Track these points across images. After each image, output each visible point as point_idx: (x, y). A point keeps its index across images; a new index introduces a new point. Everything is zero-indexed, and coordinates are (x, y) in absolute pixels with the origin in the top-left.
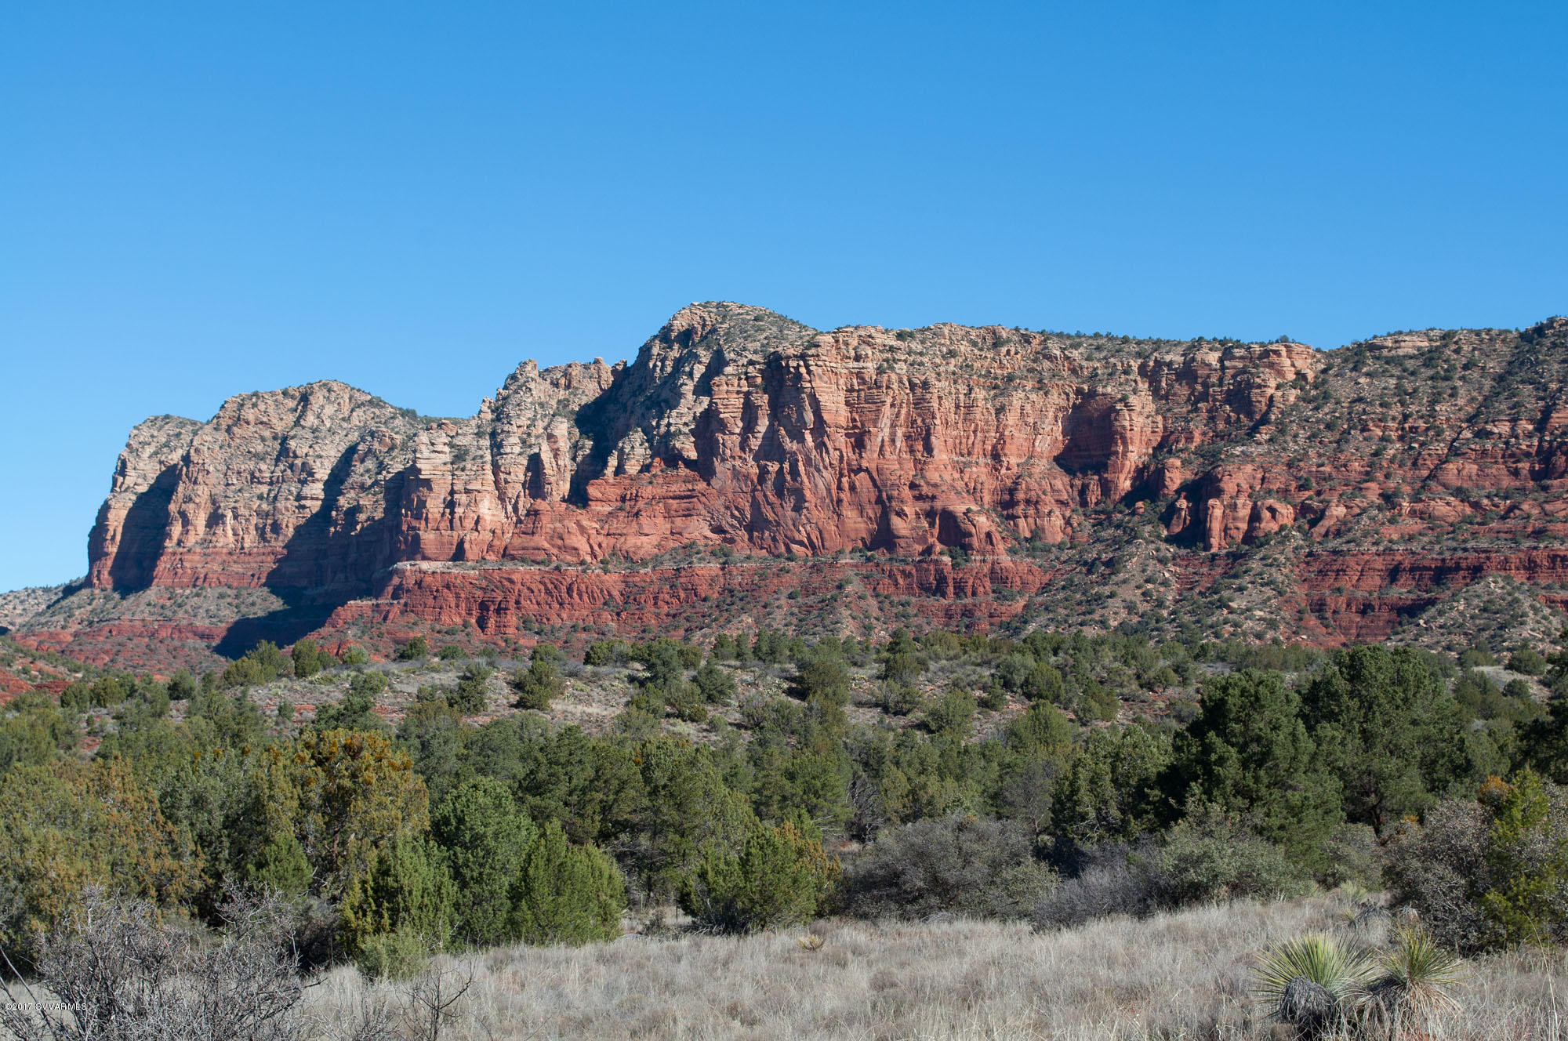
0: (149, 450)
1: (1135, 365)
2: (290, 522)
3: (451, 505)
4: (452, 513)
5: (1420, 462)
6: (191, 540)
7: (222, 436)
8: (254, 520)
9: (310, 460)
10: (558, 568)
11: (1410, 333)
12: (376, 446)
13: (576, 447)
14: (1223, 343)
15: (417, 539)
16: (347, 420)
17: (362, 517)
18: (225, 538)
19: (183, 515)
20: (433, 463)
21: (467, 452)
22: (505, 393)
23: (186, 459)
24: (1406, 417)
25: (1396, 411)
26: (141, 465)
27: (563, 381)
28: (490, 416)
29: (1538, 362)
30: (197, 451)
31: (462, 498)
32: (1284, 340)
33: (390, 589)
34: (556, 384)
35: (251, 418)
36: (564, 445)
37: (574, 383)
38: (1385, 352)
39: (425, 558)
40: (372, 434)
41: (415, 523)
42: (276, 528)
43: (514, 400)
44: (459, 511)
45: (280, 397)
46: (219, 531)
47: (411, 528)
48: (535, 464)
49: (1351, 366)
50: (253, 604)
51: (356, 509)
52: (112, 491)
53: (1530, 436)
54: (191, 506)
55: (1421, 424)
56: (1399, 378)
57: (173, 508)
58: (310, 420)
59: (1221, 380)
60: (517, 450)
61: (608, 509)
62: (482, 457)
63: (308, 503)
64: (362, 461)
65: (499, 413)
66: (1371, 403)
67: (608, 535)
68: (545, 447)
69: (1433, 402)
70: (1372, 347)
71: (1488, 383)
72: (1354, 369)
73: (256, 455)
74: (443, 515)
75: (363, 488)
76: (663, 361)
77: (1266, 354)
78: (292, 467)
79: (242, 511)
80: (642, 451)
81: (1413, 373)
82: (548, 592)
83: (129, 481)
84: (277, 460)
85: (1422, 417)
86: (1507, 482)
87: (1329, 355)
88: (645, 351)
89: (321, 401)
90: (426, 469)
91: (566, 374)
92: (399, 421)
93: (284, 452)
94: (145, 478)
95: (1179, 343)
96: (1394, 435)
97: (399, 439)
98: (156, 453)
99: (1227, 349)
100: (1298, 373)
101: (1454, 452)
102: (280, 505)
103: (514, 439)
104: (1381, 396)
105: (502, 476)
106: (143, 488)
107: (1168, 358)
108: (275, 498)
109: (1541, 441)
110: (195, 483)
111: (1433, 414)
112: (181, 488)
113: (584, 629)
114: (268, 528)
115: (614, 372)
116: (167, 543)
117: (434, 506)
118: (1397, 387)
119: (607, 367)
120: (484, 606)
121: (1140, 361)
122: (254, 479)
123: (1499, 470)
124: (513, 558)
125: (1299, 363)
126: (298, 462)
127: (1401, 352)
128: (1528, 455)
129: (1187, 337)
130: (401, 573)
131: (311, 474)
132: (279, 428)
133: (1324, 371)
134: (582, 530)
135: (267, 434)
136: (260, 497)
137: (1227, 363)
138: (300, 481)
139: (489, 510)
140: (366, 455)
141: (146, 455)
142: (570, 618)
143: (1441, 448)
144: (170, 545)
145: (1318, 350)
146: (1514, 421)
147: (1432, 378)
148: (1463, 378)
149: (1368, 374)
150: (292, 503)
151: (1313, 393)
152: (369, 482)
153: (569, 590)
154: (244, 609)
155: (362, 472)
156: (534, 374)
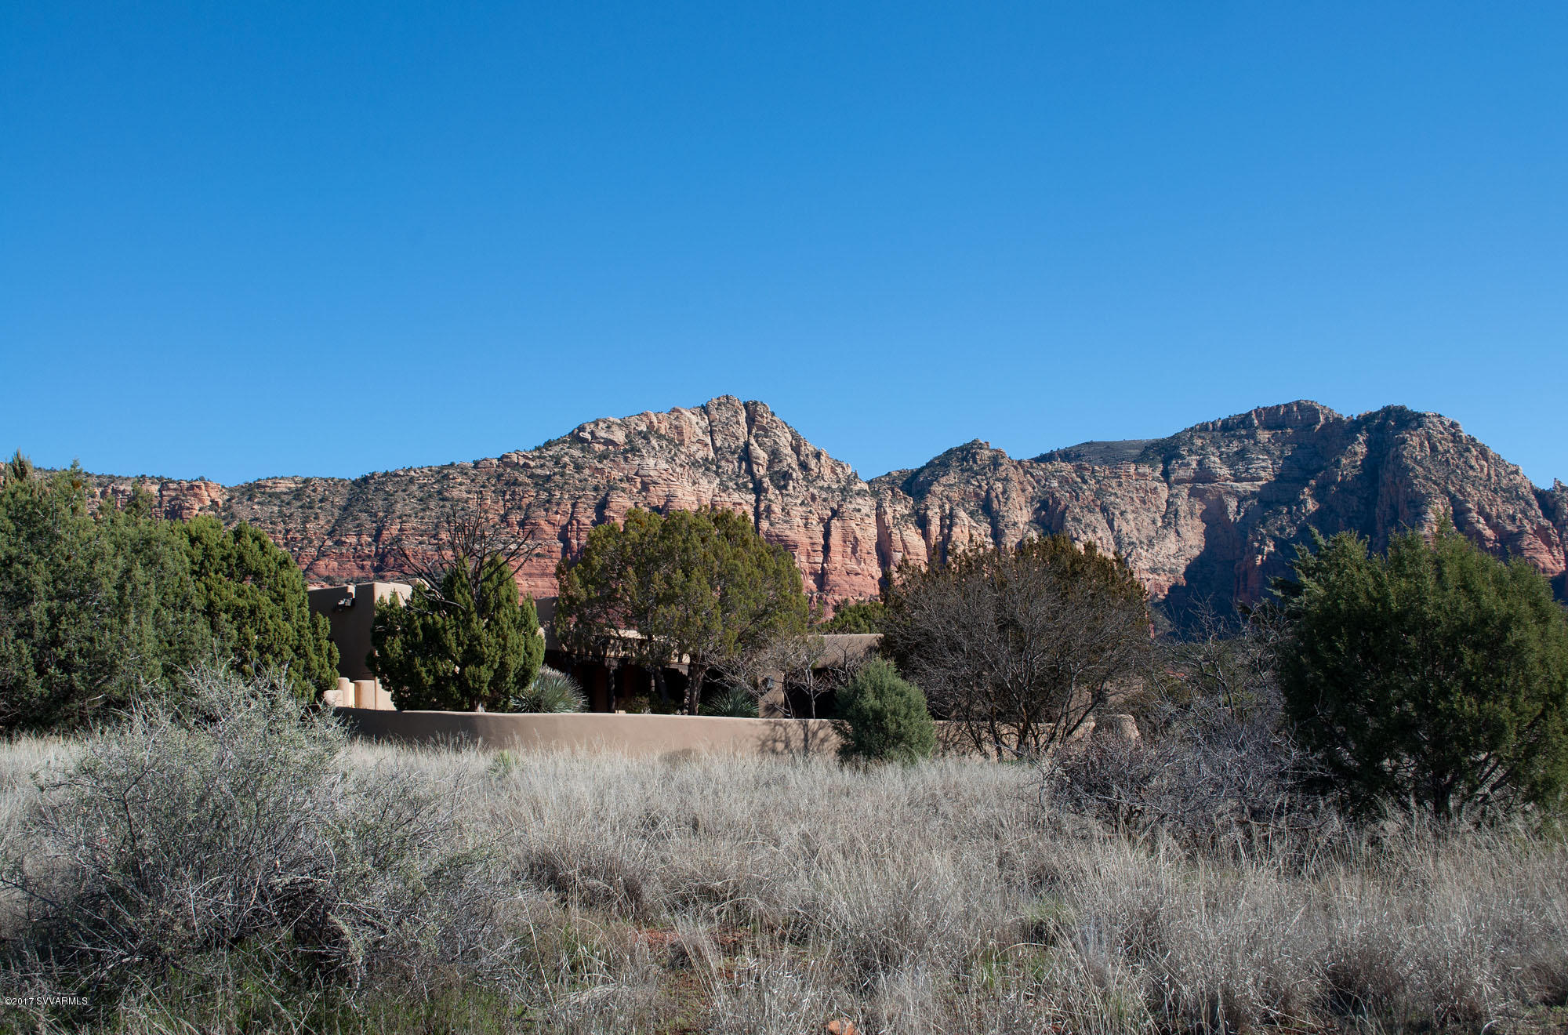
1: (98, 491)
5: (301, 559)
11: (282, 478)
14: (160, 479)
24: (288, 531)
25: (281, 527)
29: (368, 500)
32: (202, 479)
38: (268, 490)
49: (247, 497)
53: (370, 544)
55: (298, 535)
56: (280, 506)
59: (160, 503)
66: (264, 521)
69: (304, 523)
70: (259, 486)
71: (337, 512)
72: (249, 499)
77: (192, 487)
81: (288, 504)
85: (298, 531)
86: (357, 573)
87: (231, 490)
95: (128, 478)
96: (281, 542)
99: (164, 484)
100: (212, 501)
101: (322, 554)
104: (270, 517)
107: (122, 488)
109: (377, 548)
111: (305, 529)
118: (280, 512)
121: (101, 489)
123: (351, 565)
125: (213, 495)
127: (278, 490)
128: (369, 556)
129: (134, 472)
133: (229, 500)
137: (164, 493)
143: (313, 551)
145: (223, 487)
146: (359, 535)
147: (301, 507)
148: (320, 508)
149: (259, 503)
151: (223, 514)
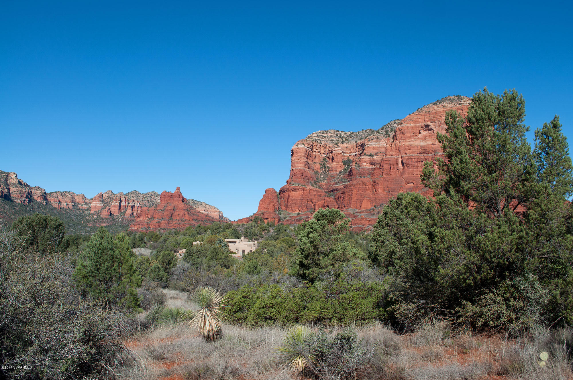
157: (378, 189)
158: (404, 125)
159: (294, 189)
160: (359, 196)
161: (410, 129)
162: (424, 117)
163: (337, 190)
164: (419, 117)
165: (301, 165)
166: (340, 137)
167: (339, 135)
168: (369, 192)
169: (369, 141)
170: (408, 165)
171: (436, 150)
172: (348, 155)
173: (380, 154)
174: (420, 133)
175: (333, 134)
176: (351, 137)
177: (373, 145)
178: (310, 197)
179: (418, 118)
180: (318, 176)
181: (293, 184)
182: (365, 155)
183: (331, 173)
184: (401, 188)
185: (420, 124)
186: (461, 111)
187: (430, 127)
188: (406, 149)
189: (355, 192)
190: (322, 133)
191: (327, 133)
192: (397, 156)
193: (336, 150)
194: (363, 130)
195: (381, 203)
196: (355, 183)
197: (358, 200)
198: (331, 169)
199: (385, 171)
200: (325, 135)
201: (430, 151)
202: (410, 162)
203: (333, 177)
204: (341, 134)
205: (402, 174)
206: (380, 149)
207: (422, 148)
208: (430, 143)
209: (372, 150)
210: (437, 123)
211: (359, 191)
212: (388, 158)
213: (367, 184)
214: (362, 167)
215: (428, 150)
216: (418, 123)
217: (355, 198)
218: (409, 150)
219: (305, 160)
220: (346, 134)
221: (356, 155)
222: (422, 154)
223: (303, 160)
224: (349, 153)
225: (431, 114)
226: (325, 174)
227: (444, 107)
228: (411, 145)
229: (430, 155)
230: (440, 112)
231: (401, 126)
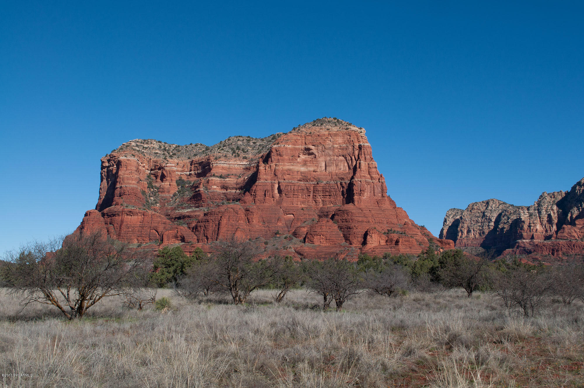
0: (451, 216)
2: (487, 231)
3: (530, 226)
4: (530, 228)
6: (464, 236)
7: (469, 212)
8: (478, 231)
9: (491, 217)
10: (570, 241)
12: (507, 213)
13: (558, 212)
15: (522, 235)
16: (498, 207)
17: (505, 230)
18: (472, 235)
19: (461, 231)
20: (524, 216)
21: (532, 214)
22: (540, 200)
23: (461, 218)
26: (450, 220)
27: (553, 196)
28: (537, 205)
30: (464, 216)
31: (533, 225)
33: (516, 246)
34: (551, 197)
35: (476, 208)
36: (555, 211)
37: (556, 197)
39: (524, 239)
40: (505, 211)
41: (521, 231)
42: (483, 233)
43: (542, 201)
44: (532, 228)
45: (482, 203)
46: (470, 234)
47: (520, 232)
48: (549, 216)
50: (480, 250)
51: (503, 228)
52: (443, 226)
54: (463, 228)
57: (459, 229)
58: (490, 208)
60: (545, 213)
61: (581, 226)
62: (536, 215)
63: (491, 227)
64: (503, 217)
65: (539, 204)
67: (581, 232)
68: (552, 212)
73: (477, 216)
74: (528, 229)
75: (505, 223)
76: (580, 190)
78: (486, 219)
79: (475, 229)
80: (577, 212)
82: (568, 246)
83: (447, 223)
84: (482, 218)
88: (574, 188)
89: (492, 204)
90: (523, 218)
91: (553, 195)
92: (510, 207)
93: (484, 215)
94: (451, 223)
97: (512, 211)
98: (453, 217)
102: (484, 228)
103: (544, 211)
105: (541, 219)
106: (450, 225)
108: (483, 226)
110: (464, 223)
112: (460, 225)
113: (578, 255)
114: (481, 233)
115: (565, 193)
116: (458, 237)
117: (526, 227)
119: (563, 192)
120: (553, 250)
122: (477, 222)
124: (558, 239)
126: (488, 218)
130: (518, 243)
131: (491, 220)
132: (482, 210)
134: (575, 232)
135: (479, 212)
136: (479, 226)
138: (488, 222)
139: (539, 227)
140: (504, 215)
141: (451, 217)
142: (574, 252)
144: (459, 237)
150: (487, 227)
152: (506, 222)
153: (574, 246)
154: (478, 252)
155: (504, 219)
156: (546, 195)
157: (252, 219)
158: (282, 146)
159: (130, 213)
160: (230, 226)
161: (289, 151)
162: (304, 139)
163: (189, 217)
164: (299, 138)
165: (134, 182)
166: (165, 149)
167: (163, 147)
168: (242, 222)
169: (216, 159)
170: (286, 193)
171: (318, 178)
172: (179, 173)
173: (232, 177)
174: (299, 157)
175: (156, 146)
176: (179, 151)
177: (222, 165)
178: (154, 225)
179: (297, 139)
180: (146, 198)
181: (127, 207)
182: (214, 175)
183: (161, 195)
184: (279, 220)
185: (300, 147)
186: (349, 137)
187: (311, 151)
188: (284, 174)
189: (224, 221)
190: (141, 143)
191: (147, 143)
192: (273, 181)
193: (169, 166)
194: (191, 144)
195: (257, 236)
196: (223, 210)
197: (228, 231)
198: (161, 190)
199: (258, 197)
200: (146, 146)
201: (312, 179)
202: (289, 189)
203: (166, 200)
204: (164, 146)
205: (279, 202)
206: (231, 170)
207: (303, 174)
208: (312, 169)
209: (221, 171)
210: (320, 148)
211: (229, 220)
212: (262, 182)
213: (240, 213)
214: (212, 190)
215: (309, 177)
216: (297, 145)
217: (225, 229)
218: (287, 176)
219: (138, 177)
220: (170, 146)
221: (190, 174)
222: (301, 181)
223: (136, 176)
224: (181, 171)
225: (313, 136)
226: (155, 195)
227: (328, 130)
228: (290, 170)
229: (312, 183)
230: (324, 135)
231: (278, 146)
